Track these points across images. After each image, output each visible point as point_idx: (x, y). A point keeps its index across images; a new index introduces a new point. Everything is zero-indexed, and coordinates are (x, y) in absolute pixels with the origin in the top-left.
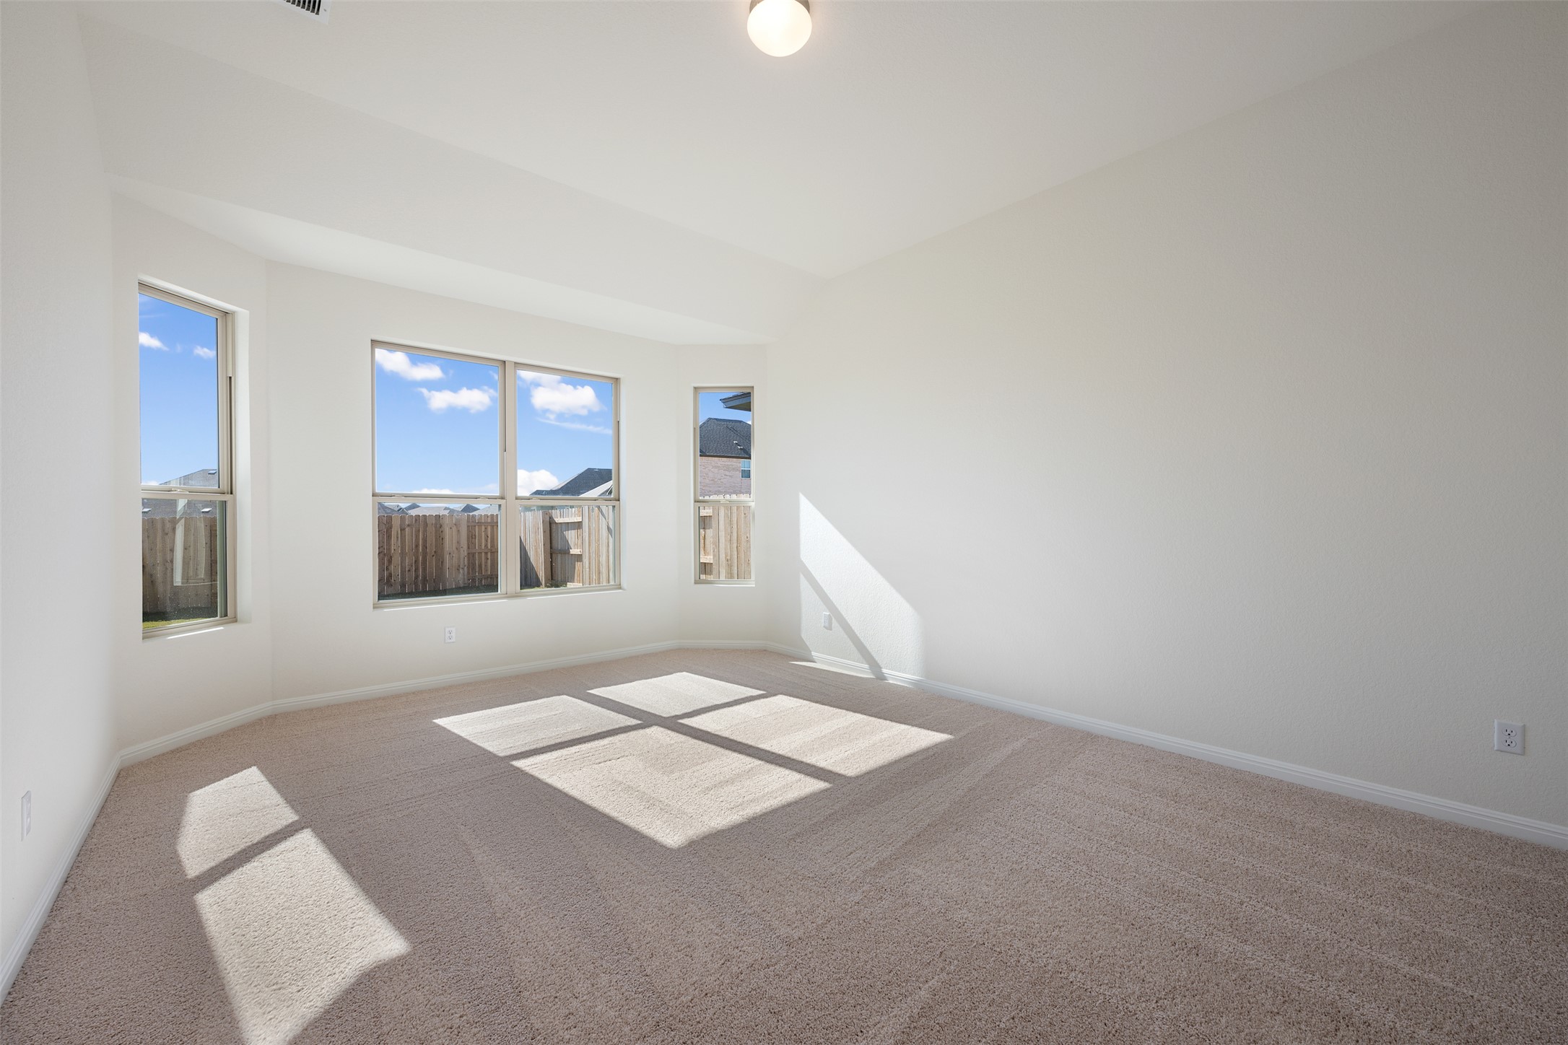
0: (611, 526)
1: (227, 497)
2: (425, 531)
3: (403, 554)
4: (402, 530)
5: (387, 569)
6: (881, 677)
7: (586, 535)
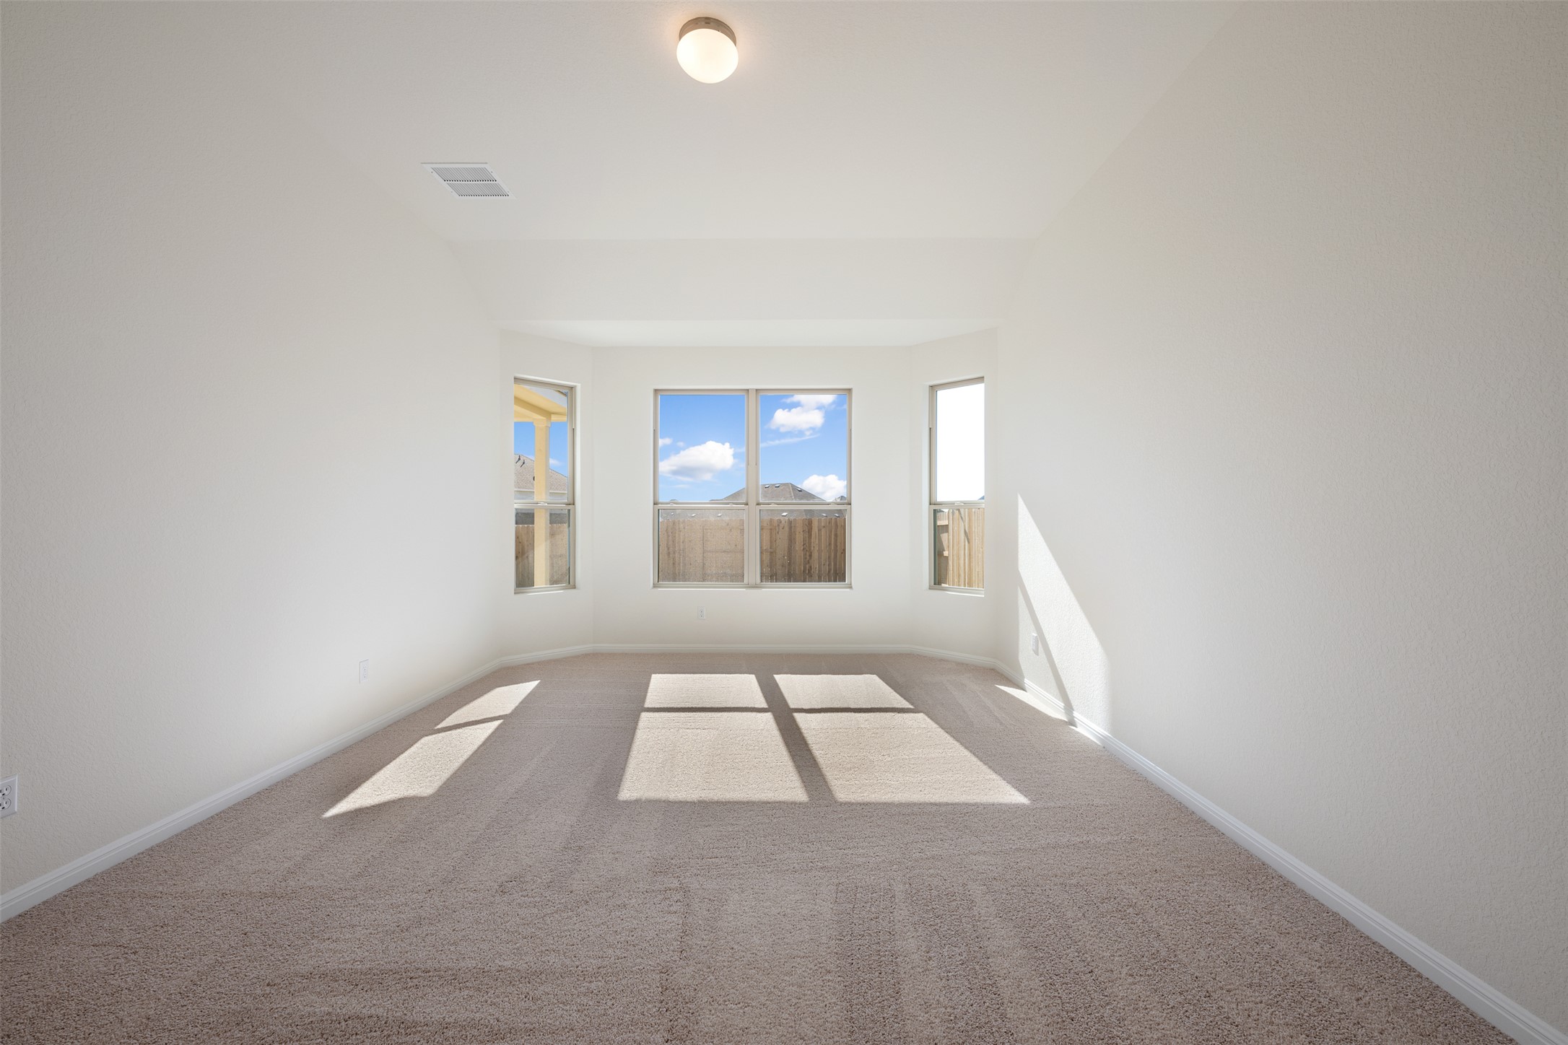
0: (967, 529)
1: (570, 507)
2: (836, 531)
3: (820, 551)
4: (820, 530)
5: (809, 563)
6: (1072, 723)
7: (951, 537)
